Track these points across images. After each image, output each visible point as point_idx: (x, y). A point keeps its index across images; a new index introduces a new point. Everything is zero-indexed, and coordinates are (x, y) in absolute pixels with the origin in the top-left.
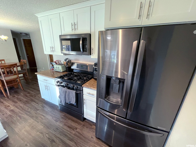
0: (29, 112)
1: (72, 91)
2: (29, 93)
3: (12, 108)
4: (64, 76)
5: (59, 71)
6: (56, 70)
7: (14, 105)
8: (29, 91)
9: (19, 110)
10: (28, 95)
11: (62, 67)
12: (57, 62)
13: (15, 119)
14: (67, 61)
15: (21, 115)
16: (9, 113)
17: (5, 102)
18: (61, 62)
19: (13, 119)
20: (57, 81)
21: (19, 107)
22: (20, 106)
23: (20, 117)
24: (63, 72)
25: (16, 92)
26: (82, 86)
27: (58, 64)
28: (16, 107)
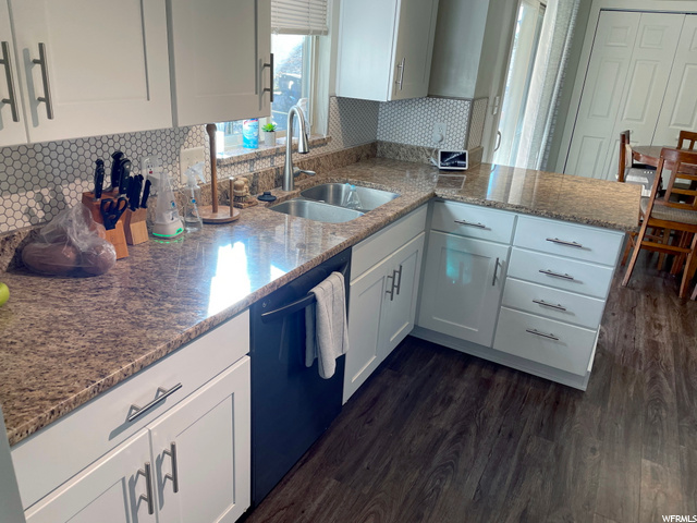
3: (663, 338)
7: (674, 336)
9: (672, 359)
13: (638, 371)
15: (662, 376)
16: (641, 345)
17: (662, 309)
19: (634, 366)
21: (682, 352)
22: (687, 350)
23: (654, 378)
28: (676, 345)
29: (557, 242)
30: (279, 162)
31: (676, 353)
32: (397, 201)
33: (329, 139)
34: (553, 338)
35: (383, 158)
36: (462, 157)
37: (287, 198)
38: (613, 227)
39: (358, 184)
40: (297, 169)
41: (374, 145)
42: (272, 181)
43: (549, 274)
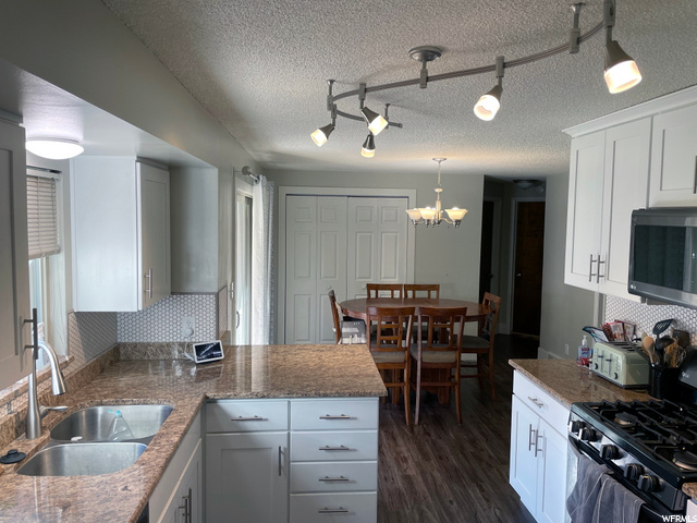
0: (450, 514)
1: (627, 492)
2: (473, 442)
3: (412, 471)
4: (621, 407)
5: (612, 378)
6: (599, 371)
7: (418, 465)
8: (476, 433)
9: (426, 490)
10: (469, 449)
11: (629, 361)
12: (617, 332)
13: (407, 512)
14: (668, 332)
15: (425, 508)
16: (400, 483)
17: (400, 441)
18: (639, 334)
19: (403, 508)
20: (576, 418)
21: (430, 479)
22: (432, 475)
23: (421, 513)
24: (628, 388)
25: (438, 421)
26: (679, 487)
27: (620, 339)
28: (423, 473)
29: (328, 418)
30: (17, 406)
31: (426, 481)
32: (173, 417)
33: (72, 359)
34: (343, 511)
35: (129, 361)
36: (217, 347)
37: (37, 449)
38: (370, 395)
39: (117, 403)
40: (43, 409)
41: (117, 349)
42: (12, 432)
43: (328, 449)
